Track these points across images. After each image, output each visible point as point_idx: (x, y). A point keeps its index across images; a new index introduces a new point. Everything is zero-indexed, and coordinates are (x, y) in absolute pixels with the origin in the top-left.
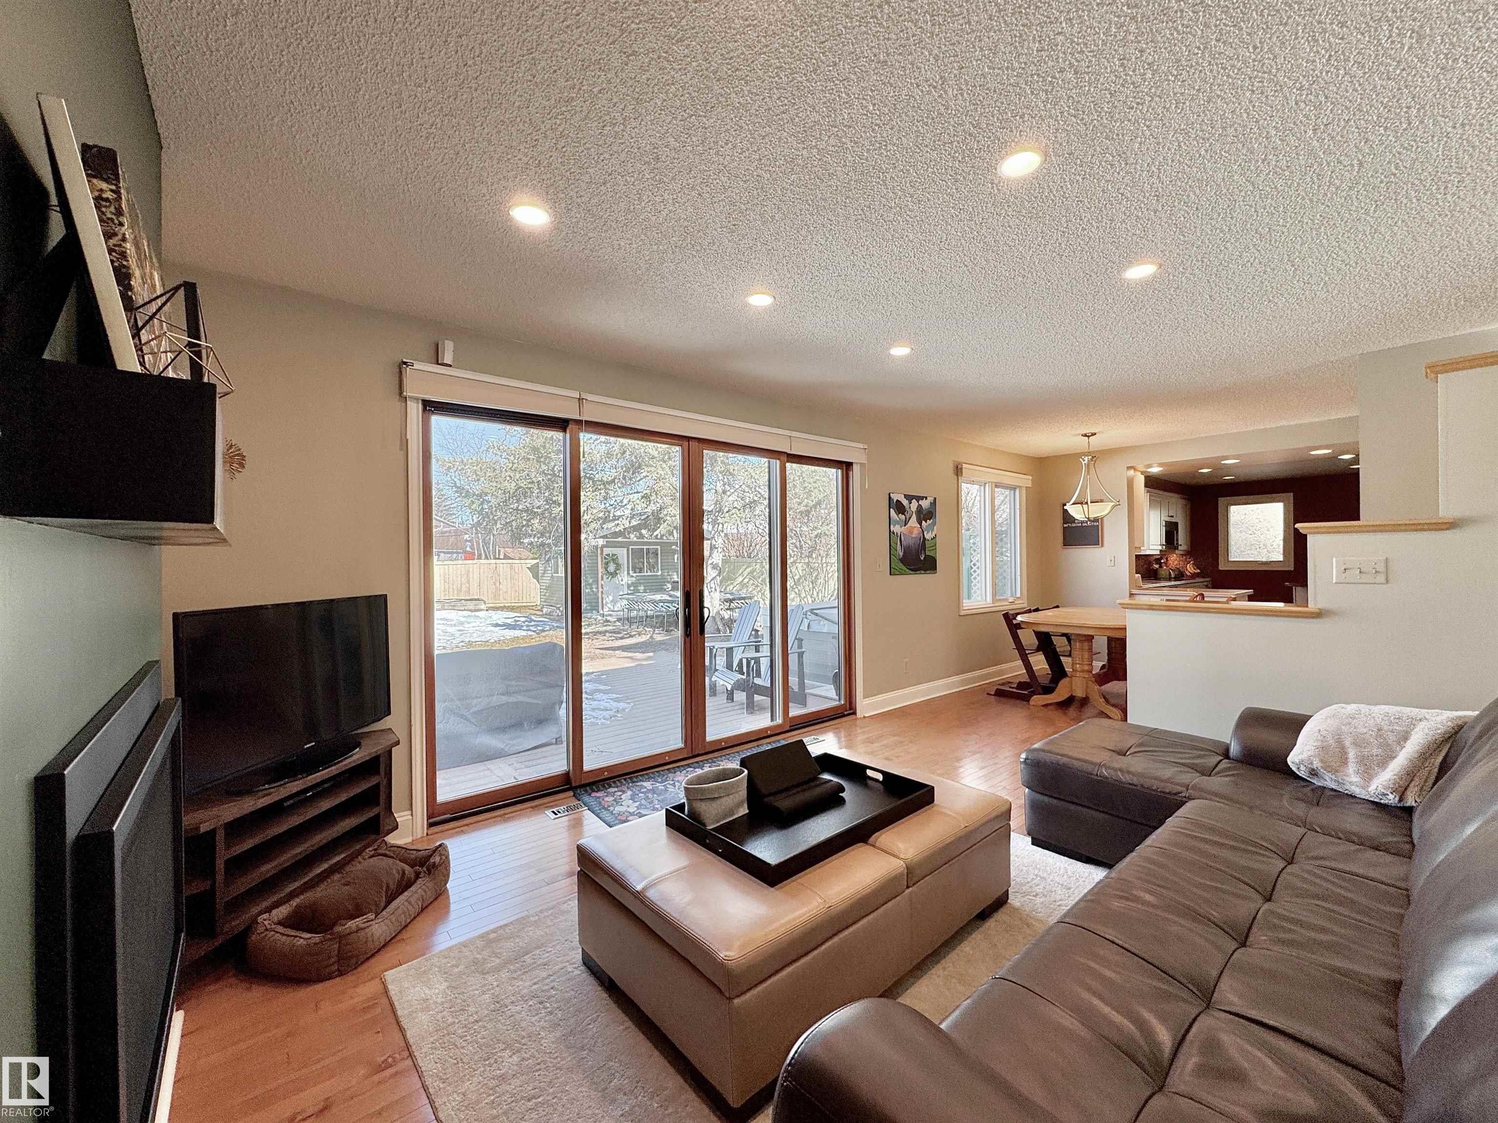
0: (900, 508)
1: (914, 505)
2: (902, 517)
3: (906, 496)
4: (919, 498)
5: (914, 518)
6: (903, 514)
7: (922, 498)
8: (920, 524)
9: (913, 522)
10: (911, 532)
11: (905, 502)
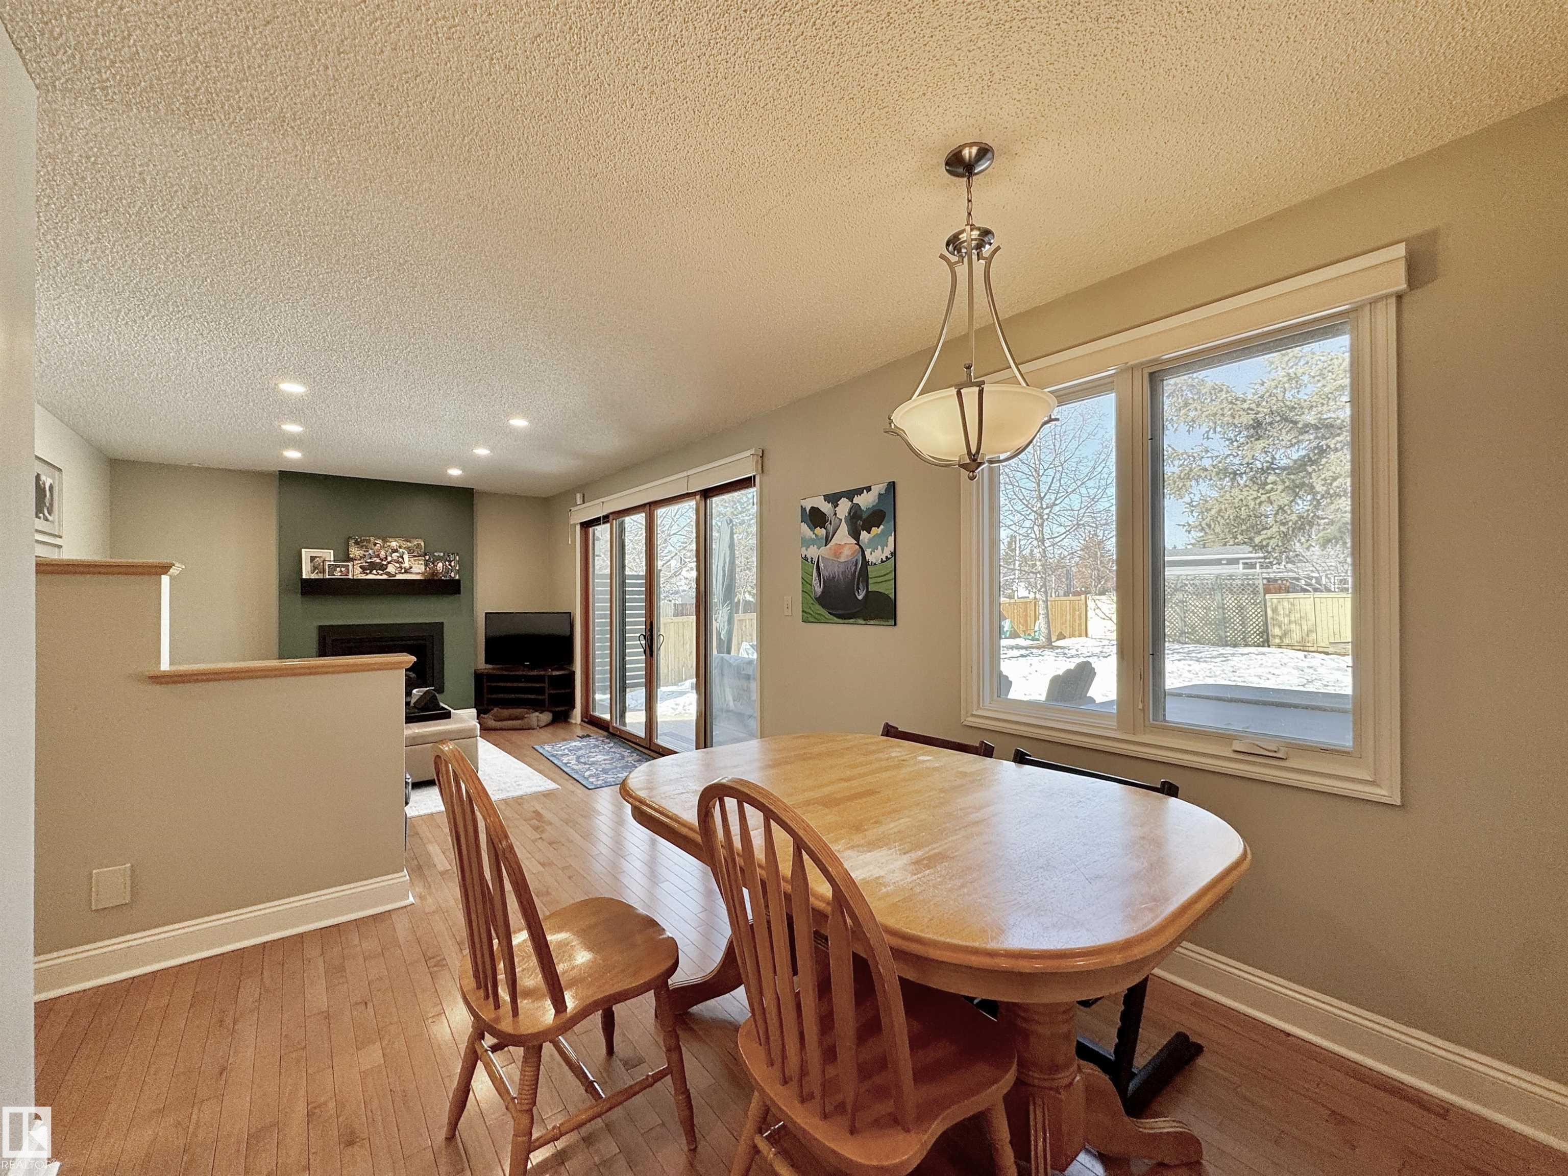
0: (816, 518)
1: (844, 506)
2: (821, 532)
3: (828, 498)
4: (850, 495)
5: (844, 528)
6: (823, 526)
7: (859, 492)
8: (856, 536)
9: (843, 535)
10: (837, 553)
11: (826, 507)
